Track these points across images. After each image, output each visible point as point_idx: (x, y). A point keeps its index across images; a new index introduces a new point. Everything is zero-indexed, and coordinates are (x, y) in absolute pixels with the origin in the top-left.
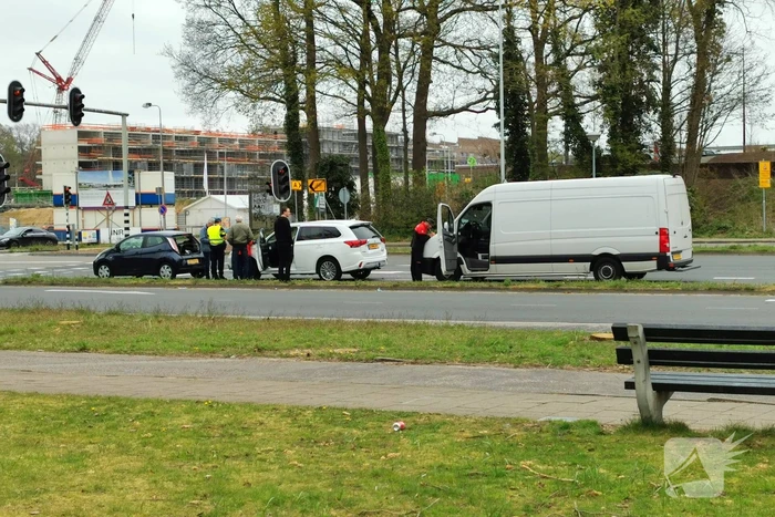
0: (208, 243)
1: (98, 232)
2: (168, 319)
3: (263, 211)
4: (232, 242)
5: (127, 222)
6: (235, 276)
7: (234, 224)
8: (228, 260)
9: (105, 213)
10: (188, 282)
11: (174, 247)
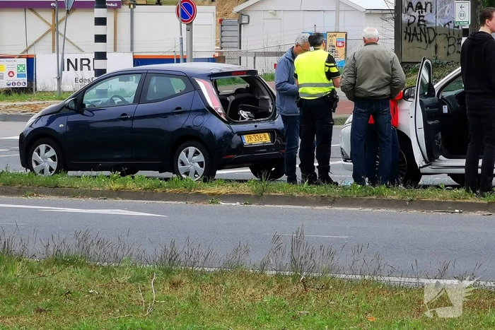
0: (295, 94)
1: (31, 62)
2: (194, 277)
3: (430, 19)
4: (352, 91)
5: (101, 39)
6: (358, 178)
7: (357, 48)
8: (342, 136)
9: (48, 16)
10: (244, 189)
11: (213, 102)
